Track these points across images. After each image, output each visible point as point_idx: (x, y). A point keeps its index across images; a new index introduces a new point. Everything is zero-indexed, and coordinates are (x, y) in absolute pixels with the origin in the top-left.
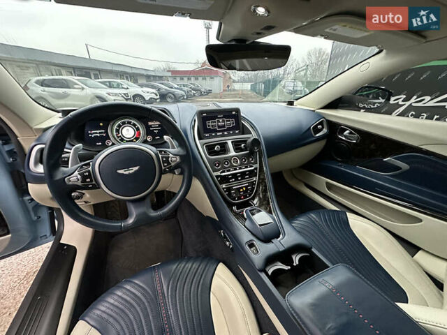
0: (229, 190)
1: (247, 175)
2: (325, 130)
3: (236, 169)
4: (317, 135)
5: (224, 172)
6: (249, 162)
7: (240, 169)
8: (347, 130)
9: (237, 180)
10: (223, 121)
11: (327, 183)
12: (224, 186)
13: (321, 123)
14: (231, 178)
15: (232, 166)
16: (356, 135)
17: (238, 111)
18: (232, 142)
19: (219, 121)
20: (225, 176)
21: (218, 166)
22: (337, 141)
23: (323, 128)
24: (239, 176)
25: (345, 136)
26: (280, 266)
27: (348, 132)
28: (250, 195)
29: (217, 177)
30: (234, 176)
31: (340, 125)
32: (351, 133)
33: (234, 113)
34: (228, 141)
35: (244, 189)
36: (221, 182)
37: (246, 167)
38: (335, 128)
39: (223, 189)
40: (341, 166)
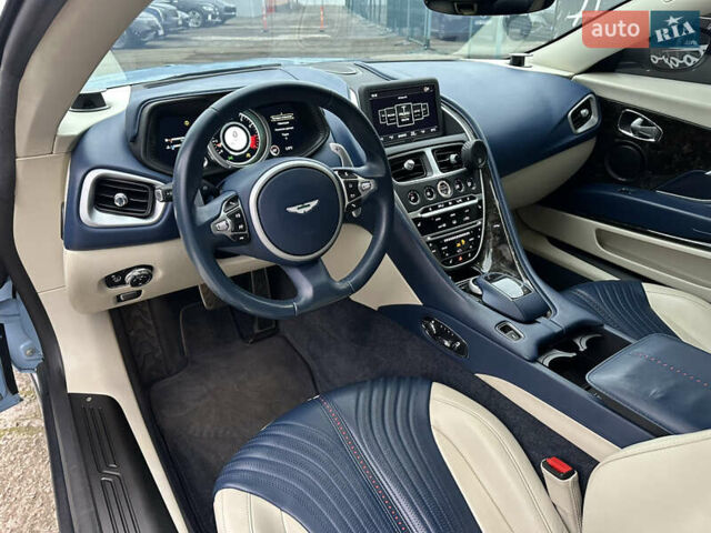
0: (438, 244)
1: (467, 214)
2: (594, 119)
3: (447, 205)
4: (581, 130)
5: (426, 211)
6: (468, 190)
7: (455, 203)
8: (638, 116)
9: (450, 225)
10: (408, 108)
11: (599, 231)
12: (429, 238)
13: (587, 105)
14: (440, 223)
15: (440, 199)
16: (656, 128)
17: (433, 84)
18: (433, 151)
19: (400, 110)
20: (431, 217)
21: (415, 201)
22: (617, 140)
23: (590, 114)
24: (454, 218)
25: (634, 131)
26: (558, 354)
27: (639, 120)
28: (473, 253)
29: (416, 220)
30: (445, 216)
31: (624, 106)
32: (645, 123)
33: (427, 89)
34: (425, 150)
35: (463, 241)
36: (424, 231)
37: (464, 200)
38: (613, 112)
39: (428, 243)
40: (626, 193)
